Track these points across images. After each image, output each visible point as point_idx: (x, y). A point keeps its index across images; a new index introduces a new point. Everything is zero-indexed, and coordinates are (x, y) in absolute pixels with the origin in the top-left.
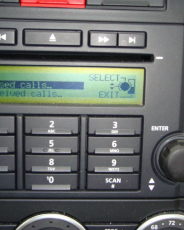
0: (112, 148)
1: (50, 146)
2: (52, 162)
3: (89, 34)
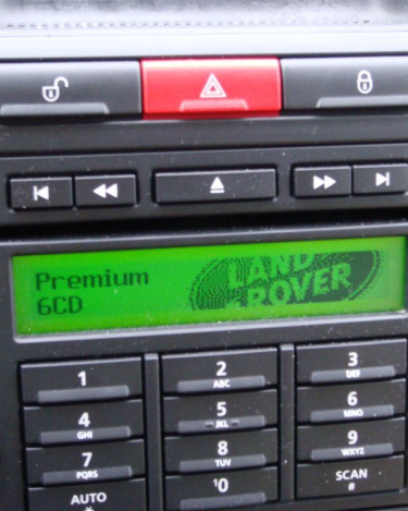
0: (348, 407)
1: (219, 415)
2: (223, 447)
3: (292, 171)
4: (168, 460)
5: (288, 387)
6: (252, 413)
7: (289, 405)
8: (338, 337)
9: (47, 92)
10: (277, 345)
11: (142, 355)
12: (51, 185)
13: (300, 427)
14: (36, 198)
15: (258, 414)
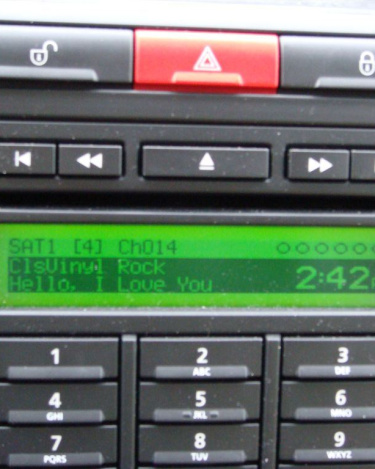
0: (336, 406)
1: (198, 405)
2: (200, 440)
3: (286, 152)
4: (142, 450)
5: (271, 380)
6: (232, 405)
7: (272, 400)
8: (327, 331)
9: (35, 55)
10: (263, 335)
11: (119, 335)
12: (33, 151)
13: (283, 425)
14: (17, 164)
15: (239, 407)
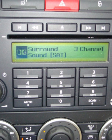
0: (92, 84)
1: (60, 84)
2: (61, 92)
8: (90, 67)
9: (22, 3)
10: (75, 68)
11: (42, 68)
13: (80, 88)
14: (18, 29)
15: (70, 84)
